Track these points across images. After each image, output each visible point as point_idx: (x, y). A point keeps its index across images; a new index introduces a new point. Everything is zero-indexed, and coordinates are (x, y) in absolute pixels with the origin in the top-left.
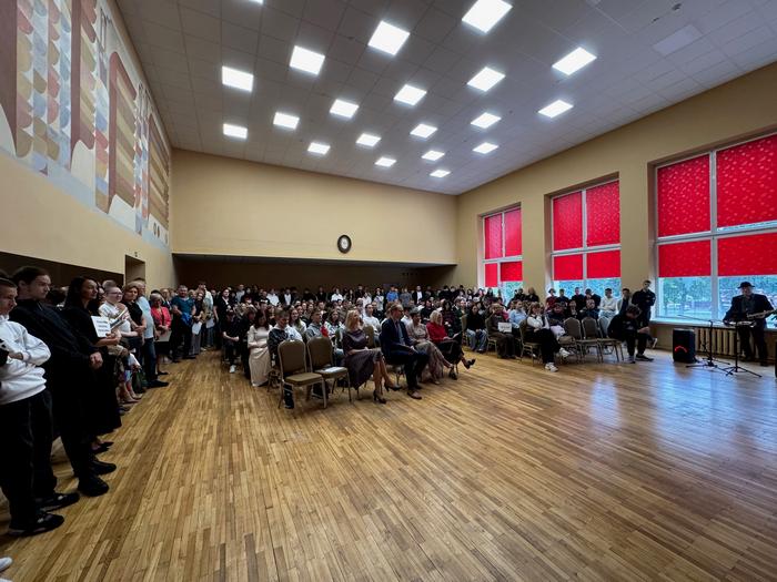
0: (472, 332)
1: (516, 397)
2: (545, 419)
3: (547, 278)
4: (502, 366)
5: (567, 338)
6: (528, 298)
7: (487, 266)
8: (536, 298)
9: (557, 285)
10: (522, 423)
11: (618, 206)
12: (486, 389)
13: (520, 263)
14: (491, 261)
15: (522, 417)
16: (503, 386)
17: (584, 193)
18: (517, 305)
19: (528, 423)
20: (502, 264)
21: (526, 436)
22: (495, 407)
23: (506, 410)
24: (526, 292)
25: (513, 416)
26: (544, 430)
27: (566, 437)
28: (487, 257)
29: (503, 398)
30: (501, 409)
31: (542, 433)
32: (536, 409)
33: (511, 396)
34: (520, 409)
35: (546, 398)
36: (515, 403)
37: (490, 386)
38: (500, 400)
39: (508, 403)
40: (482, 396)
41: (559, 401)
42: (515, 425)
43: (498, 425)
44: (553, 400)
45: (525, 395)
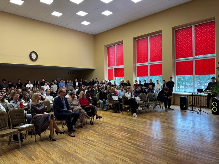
0: (101, 101)
1: (119, 131)
2: (131, 139)
3: (134, 76)
4: (114, 116)
5: (141, 102)
6: (125, 84)
7: (109, 70)
8: (129, 84)
9: (138, 79)
10: (122, 142)
11: (161, 45)
12: (107, 128)
13: (122, 69)
14: (110, 68)
15: (122, 139)
16: (115, 126)
17: (149, 38)
18: (121, 88)
19: (124, 142)
20: (115, 69)
21: (123, 148)
22: (110, 136)
24: (125, 82)
25: (118, 139)
26: (131, 144)
27: (139, 146)
28: (109, 66)
29: (114, 132)
30: (113, 137)
31: (130, 145)
32: (128, 135)
33: (117, 130)
34: (121, 136)
35: (132, 130)
36: (119, 133)
37: (109, 126)
38: (113, 133)
39: (116, 134)
40: (105, 131)
41: (138, 130)
42: (119, 144)
43: (111, 145)
44: (135, 130)
45: (124, 129)
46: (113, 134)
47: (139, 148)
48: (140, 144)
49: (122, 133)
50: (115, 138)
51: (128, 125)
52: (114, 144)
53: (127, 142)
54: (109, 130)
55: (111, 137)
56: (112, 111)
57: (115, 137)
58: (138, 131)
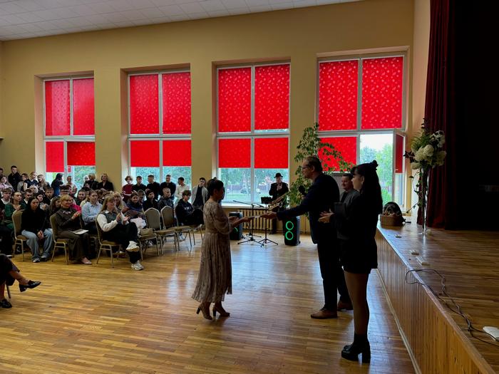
1: (96, 313)
2: (133, 332)
3: (124, 164)
4: (76, 274)
7: (49, 145)
9: (134, 172)
10: (109, 346)
11: (189, 97)
12: (56, 312)
13: (92, 145)
14: (55, 139)
15: (107, 337)
16: (80, 302)
17: (160, 77)
19: (115, 344)
20: (69, 143)
21: (115, 362)
22: (72, 334)
23: (87, 335)
25: (95, 340)
26: (133, 346)
27: (157, 346)
28: (49, 133)
29: (80, 319)
30: (79, 335)
31: (132, 351)
32: (122, 322)
33: (90, 313)
34: (104, 327)
35: (131, 305)
36: (96, 321)
37: (61, 305)
38: (77, 322)
39: (88, 324)
40: (51, 323)
41: (145, 304)
42: (100, 352)
43: (78, 360)
44: (139, 304)
45: (107, 307)
46: (79, 328)
47: (156, 351)
48: (157, 341)
49: (104, 319)
50: (87, 338)
51: (118, 295)
52: (85, 356)
53: (123, 342)
54: (63, 316)
55: (73, 336)
56: (65, 258)
57: (86, 334)
58: (146, 307)
